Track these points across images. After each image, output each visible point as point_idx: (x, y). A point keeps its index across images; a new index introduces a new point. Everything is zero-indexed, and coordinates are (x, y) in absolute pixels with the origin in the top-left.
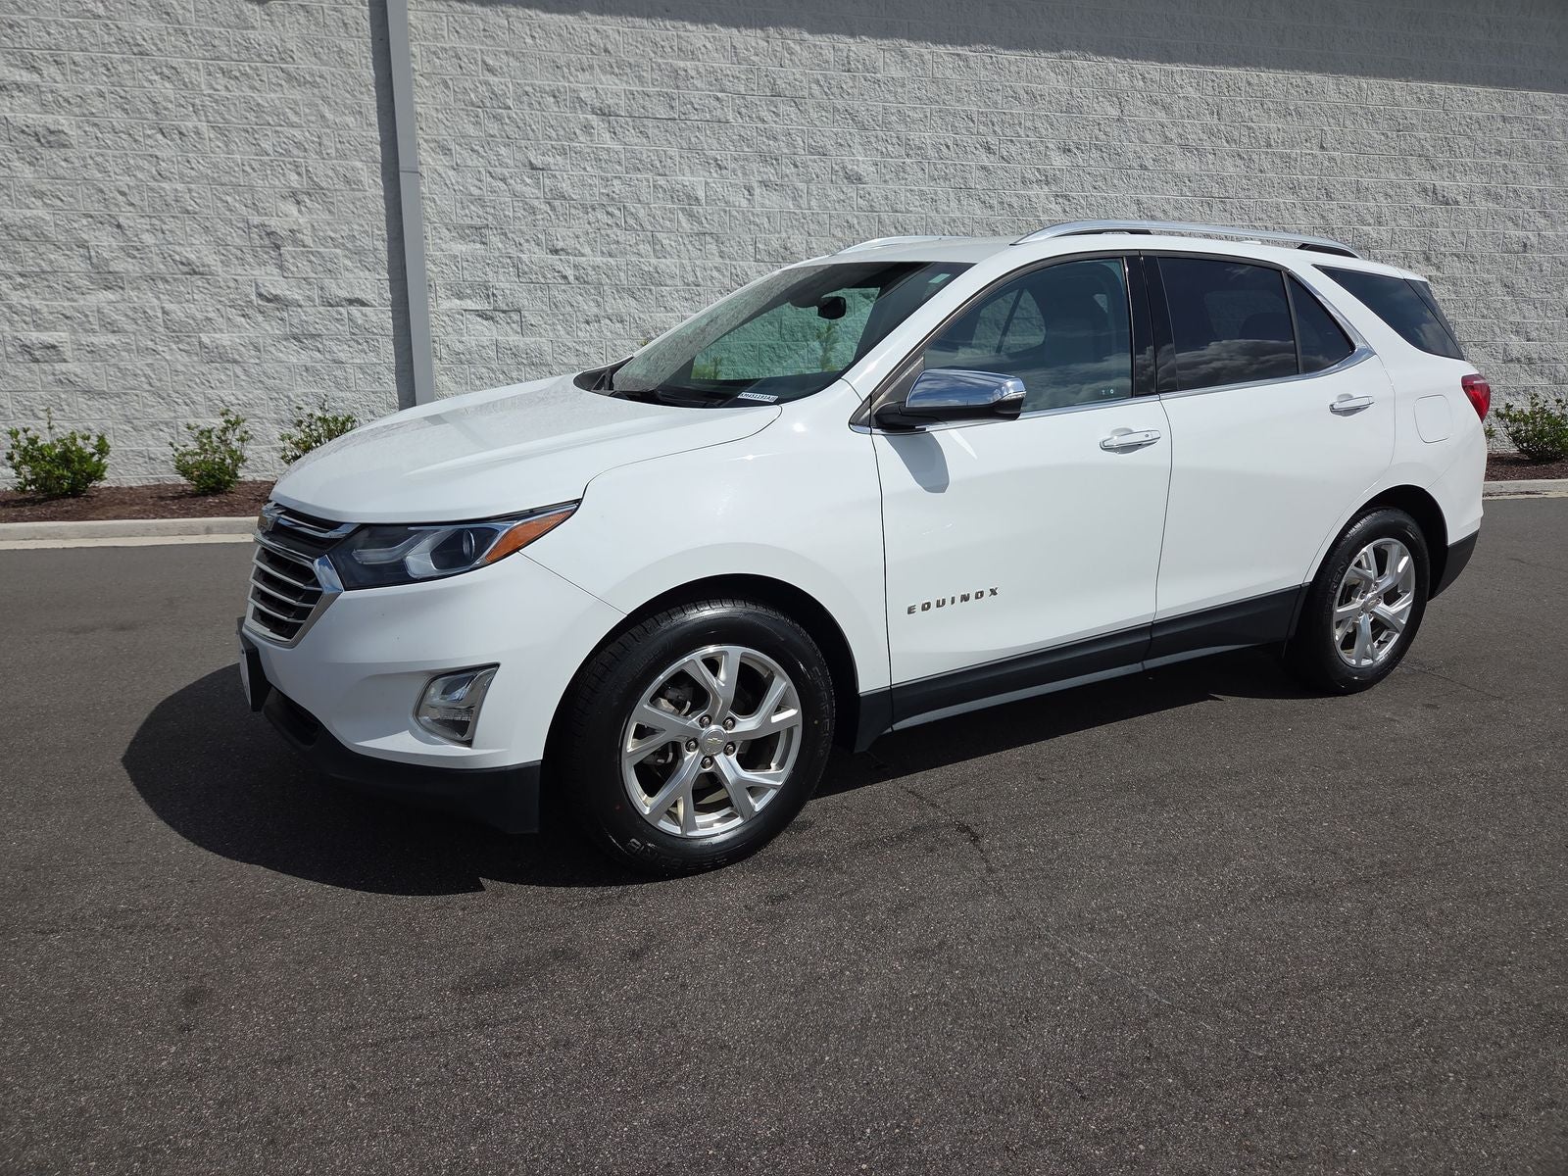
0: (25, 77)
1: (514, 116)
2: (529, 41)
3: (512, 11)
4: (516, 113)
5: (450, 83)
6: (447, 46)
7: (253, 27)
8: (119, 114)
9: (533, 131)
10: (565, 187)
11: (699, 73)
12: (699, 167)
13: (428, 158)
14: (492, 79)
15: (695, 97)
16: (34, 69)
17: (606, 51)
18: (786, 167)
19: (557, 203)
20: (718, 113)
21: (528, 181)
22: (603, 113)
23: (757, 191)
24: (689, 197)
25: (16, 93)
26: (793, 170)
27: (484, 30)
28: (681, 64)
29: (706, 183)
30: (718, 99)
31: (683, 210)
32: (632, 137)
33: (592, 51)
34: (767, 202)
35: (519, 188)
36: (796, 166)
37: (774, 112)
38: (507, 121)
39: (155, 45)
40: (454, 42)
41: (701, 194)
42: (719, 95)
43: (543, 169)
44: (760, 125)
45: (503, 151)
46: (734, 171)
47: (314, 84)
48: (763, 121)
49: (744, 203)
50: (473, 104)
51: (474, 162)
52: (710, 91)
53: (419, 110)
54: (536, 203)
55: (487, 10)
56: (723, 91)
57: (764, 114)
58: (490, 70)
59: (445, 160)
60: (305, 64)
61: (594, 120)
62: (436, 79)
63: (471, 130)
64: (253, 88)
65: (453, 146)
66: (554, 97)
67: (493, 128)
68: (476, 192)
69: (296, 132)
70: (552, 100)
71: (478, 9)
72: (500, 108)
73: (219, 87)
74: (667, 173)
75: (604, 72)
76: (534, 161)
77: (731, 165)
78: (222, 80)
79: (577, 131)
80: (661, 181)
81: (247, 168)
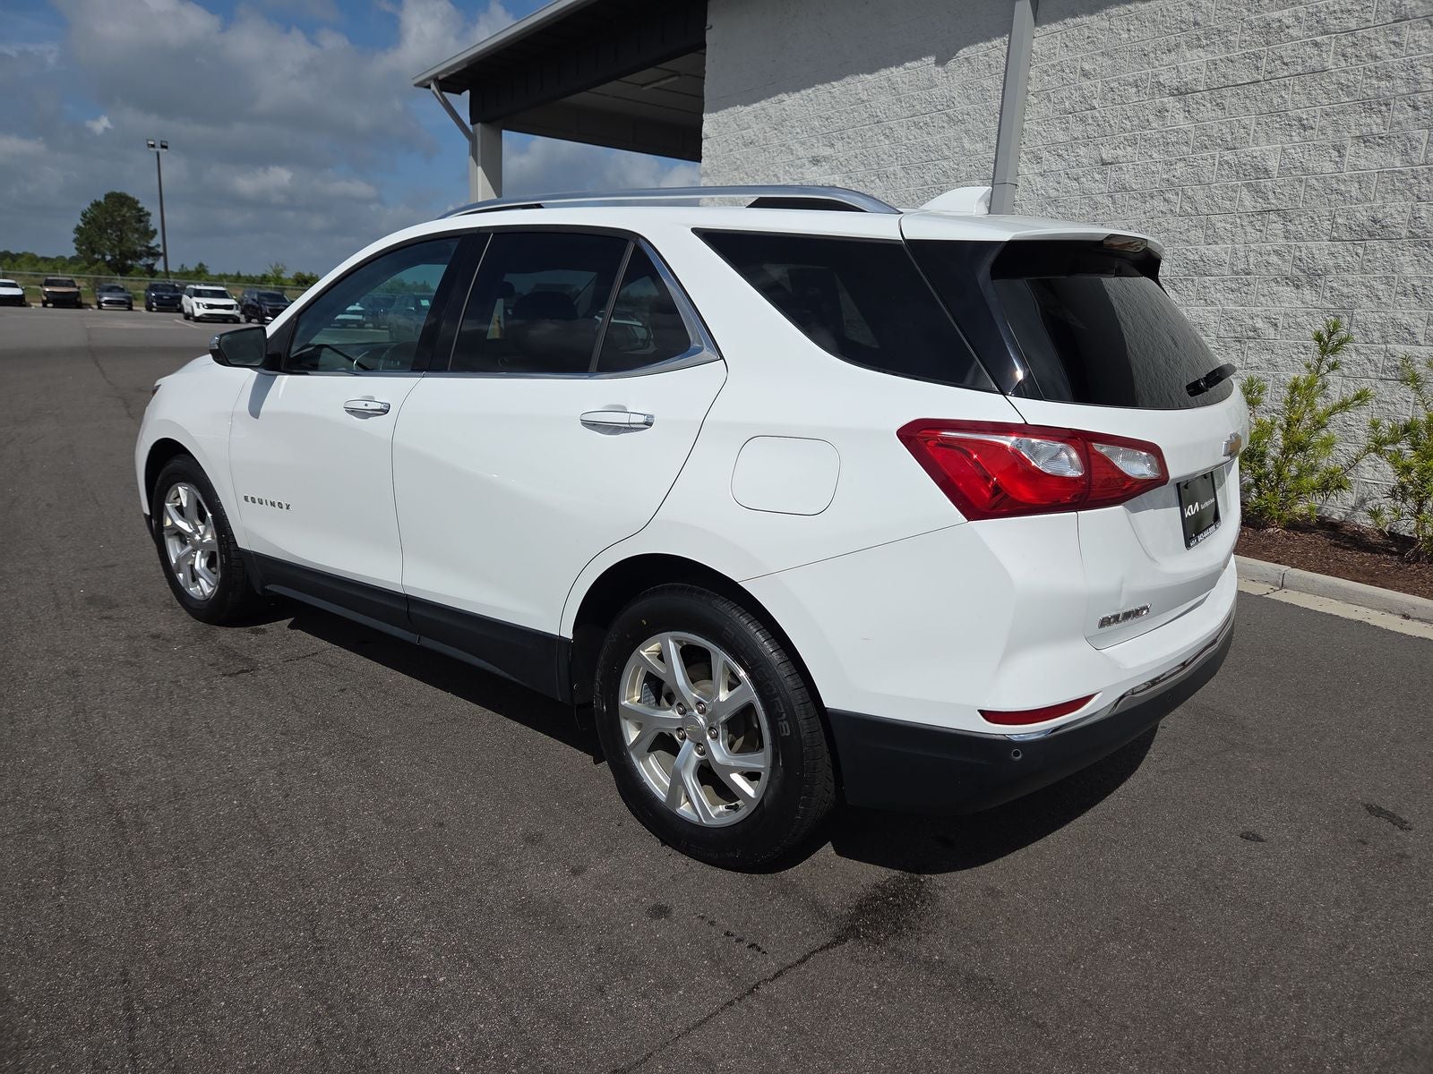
0: (828, 151)
1: (1097, 115)
2: (1125, 36)
3: (1114, 11)
4: (1099, 112)
5: (1052, 96)
6: (1055, 62)
7: (936, 85)
8: (862, 168)
9: (1111, 126)
10: (1128, 178)
11: (1298, 19)
12: (1279, 132)
13: (1026, 169)
14: (1086, 83)
15: (1285, 51)
16: (832, 145)
17: (1196, 24)
18: (1400, 112)
19: (1117, 196)
20: (1314, 63)
21: (1097, 177)
22: (1180, 93)
23: (1350, 151)
24: (1257, 169)
25: (824, 163)
26: (1411, 113)
27: (1089, 37)
28: (1277, 14)
29: (1284, 150)
30: (1316, 44)
31: (1248, 186)
32: (1208, 113)
33: (1181, 28)
34: (1363, 162)
35: (1088, 184)
36: (1416, 108)
37: (1394, 43)
38: (1090, 121)
39: (885, 114)
40: (1064, 56)
41: (1273, 164)
42: (1318, 39)
43: (1111, 164)
44: (1371, 64)
45: (1082, 151)
46: (1322, 130)
47: (962, 122)
48: (1375, 58)
49: (1329, 167)
50: (1065, 112)
51: (1058, 165)
52: (1309, 37)
53: (1026, 126)
54: (1099, 198)
55: (1094, 18)
56: (1326, 33)
57: (1381, 48)
58: (1085, 74)
59: (1037, 168)
60: (962, 106)
61: (1169, 102)
62: (1043, 95)
63: (1061, 137)
64: (929, 133)
65: (1045, 155)
66: (1137, 87)
67: (1078, 130)
68: (1053, 193)
69: (945, 163)
70: (1134, 90)
71: (1086, 19)
72: (1087, 109)
73: (911, 137)
74: (1237, 145)
75: (1190, 47)
76: (1104, 156)
77: (1320, 122)
78: (915, 131)
79: (1151, 118)
80: (1229, 156)
81: (916, 198)
